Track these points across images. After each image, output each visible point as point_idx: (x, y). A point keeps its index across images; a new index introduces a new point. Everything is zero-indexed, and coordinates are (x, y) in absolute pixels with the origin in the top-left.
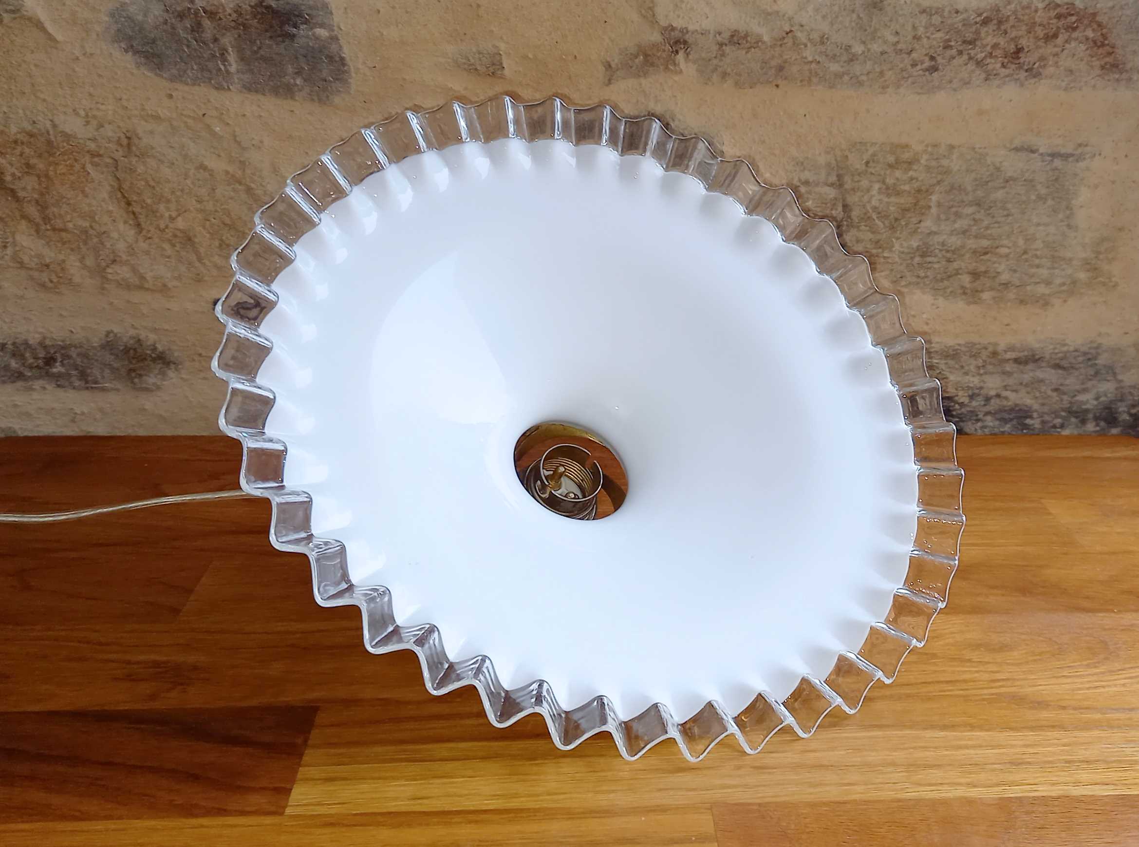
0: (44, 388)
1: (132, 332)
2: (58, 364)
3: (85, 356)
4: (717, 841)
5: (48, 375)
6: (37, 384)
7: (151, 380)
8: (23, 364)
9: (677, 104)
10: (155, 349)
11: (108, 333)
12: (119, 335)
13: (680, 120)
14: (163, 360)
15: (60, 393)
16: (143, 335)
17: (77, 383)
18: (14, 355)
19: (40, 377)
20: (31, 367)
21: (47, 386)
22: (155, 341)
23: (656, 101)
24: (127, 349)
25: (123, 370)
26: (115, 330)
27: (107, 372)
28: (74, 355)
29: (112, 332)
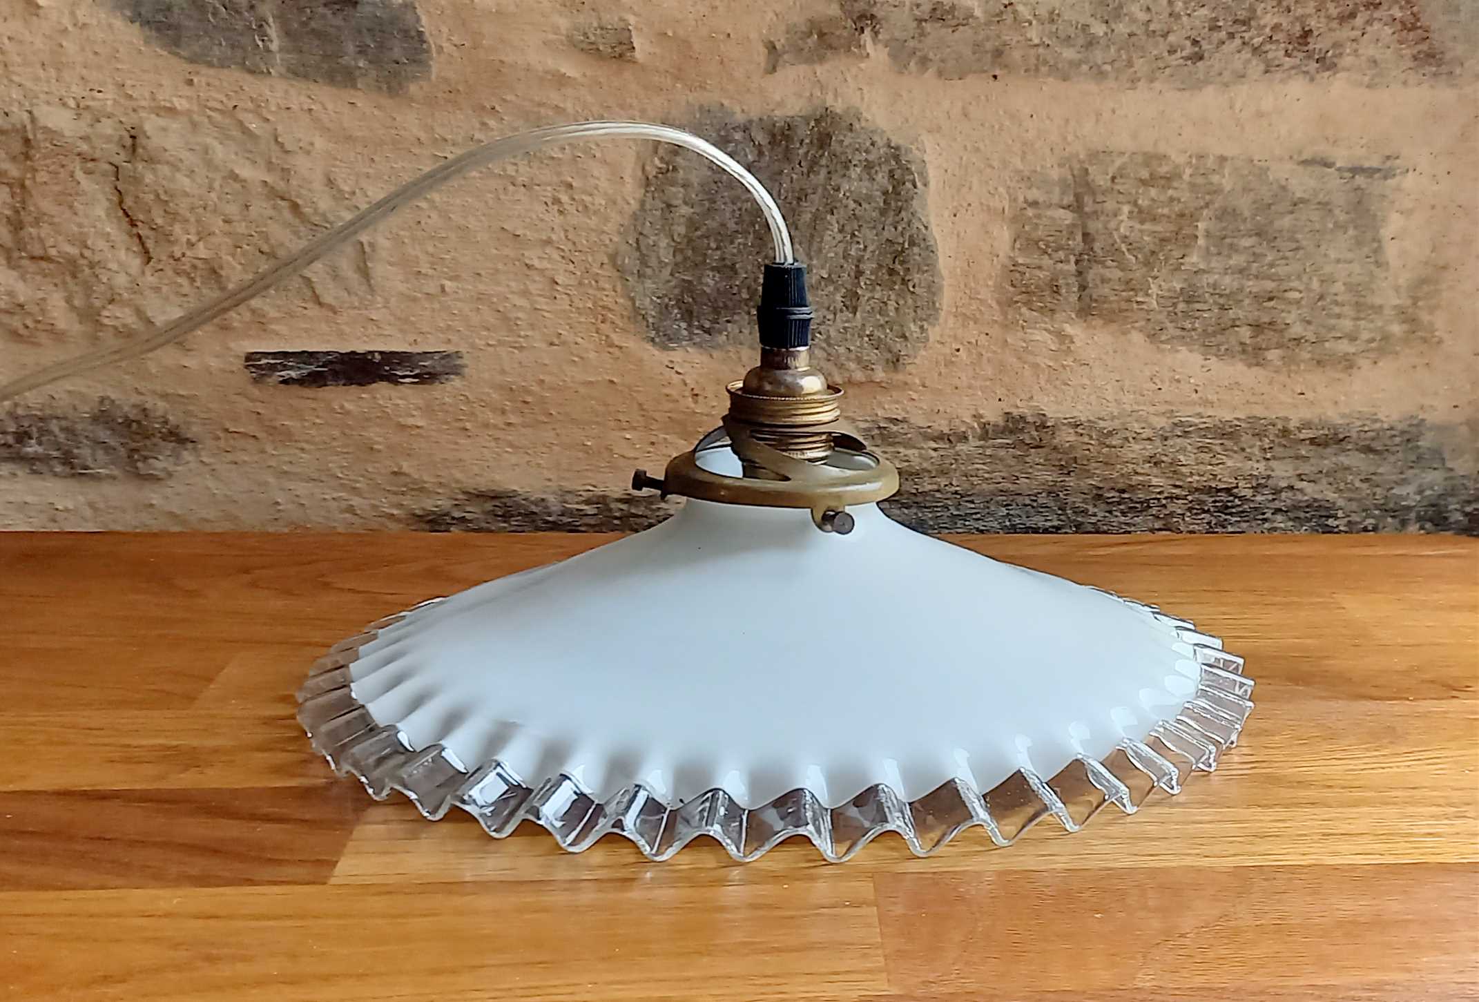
0: (15, 476)
1: (136, 399)
2: (33, 442)
3: (71, 431)
5: (20, 457)
7: (160, 464)
9: (863, 98)
10: (165, 422)
11: (102, 400)
12: (117, 403)
13: (867, 121)
14: (177, 438)
15: (37, 483)
16: (150, 403)
17: (59, 469)
19: (8, 460)
21: (19, 473)
22: (166, 413)
23: (836, 95)
24: (128, 422)
25: (123, 452)
26: (113, 397)
27: (100, 454)
28: (56, 430)
29: (108, 398)
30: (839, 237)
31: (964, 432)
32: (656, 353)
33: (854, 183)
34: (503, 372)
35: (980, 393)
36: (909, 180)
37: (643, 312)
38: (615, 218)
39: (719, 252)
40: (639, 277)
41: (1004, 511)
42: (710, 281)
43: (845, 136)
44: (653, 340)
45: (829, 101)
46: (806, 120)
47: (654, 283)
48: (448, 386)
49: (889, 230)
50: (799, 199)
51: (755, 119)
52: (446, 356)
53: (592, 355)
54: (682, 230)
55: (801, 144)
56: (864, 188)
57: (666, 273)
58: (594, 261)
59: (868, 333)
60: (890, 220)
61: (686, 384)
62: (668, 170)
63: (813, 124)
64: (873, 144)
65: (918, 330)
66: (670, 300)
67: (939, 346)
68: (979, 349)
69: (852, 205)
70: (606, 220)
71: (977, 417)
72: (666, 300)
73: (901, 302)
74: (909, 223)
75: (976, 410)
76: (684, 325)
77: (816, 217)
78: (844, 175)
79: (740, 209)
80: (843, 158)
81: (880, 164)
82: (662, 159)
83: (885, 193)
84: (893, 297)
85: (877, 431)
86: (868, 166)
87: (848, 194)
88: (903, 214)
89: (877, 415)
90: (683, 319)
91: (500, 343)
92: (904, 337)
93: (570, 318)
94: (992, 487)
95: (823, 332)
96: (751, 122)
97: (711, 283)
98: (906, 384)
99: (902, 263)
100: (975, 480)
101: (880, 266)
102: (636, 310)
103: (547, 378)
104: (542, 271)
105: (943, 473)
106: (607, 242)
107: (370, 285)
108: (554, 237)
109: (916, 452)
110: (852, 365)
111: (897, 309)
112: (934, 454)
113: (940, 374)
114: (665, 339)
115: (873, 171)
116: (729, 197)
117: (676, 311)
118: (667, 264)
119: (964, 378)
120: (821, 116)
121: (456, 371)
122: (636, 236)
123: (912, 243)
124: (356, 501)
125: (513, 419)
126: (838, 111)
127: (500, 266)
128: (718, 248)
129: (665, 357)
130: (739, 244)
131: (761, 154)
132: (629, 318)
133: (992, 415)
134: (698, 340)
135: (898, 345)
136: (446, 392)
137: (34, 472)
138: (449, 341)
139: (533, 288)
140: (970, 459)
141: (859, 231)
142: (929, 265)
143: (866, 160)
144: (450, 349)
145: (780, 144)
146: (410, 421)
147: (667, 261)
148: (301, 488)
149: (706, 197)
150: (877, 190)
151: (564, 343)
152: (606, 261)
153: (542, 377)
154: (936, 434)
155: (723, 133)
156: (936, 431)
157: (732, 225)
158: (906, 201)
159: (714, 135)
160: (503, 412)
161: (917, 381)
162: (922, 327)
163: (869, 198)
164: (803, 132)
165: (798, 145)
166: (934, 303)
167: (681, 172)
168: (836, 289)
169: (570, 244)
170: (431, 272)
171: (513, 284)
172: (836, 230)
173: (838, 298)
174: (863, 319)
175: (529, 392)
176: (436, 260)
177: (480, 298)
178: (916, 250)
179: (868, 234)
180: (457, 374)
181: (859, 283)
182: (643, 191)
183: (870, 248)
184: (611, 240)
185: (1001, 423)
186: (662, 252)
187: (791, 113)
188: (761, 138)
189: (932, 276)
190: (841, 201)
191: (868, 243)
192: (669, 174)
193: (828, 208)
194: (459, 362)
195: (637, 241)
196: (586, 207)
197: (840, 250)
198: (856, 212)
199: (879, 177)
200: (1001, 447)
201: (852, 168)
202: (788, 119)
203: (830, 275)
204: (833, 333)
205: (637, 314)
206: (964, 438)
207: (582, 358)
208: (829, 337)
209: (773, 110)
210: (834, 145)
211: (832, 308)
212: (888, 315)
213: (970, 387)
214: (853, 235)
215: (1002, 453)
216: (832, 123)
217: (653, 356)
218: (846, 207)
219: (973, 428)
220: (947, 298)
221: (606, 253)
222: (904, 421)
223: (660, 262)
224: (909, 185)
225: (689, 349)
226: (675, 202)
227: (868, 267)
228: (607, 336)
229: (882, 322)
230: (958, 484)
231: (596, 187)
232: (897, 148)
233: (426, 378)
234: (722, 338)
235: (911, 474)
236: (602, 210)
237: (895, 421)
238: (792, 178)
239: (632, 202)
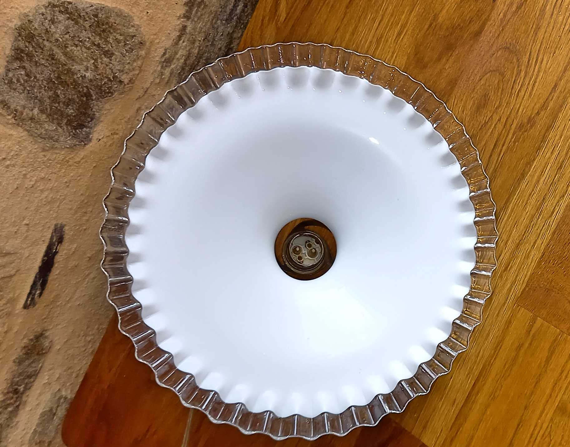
0: (28, 396)
1: (19, 350)
2: (19, 388)
3: (20, 374)
4: (538, 316)
5: (23, 393)
6: (24, 398)
7: (46, 344)
8: (13, 404)
9: (17, 8)
10: (32, 340)
11: (14, 362)
12: (17, 356)
13: (29, 12)
14: (39, 336)
15: (33, 388)
16: (23, 345)
17: (32, 380)
18: (6, 409)
19: (21, 397)
20: (15, 401)
21: (27, 394)
22: (28, 339)
23: (11, 21)
24: (27, 354)
25: (36, 357)
26: (14, 358)
27: (33, 365)
28: (18, 379)
29: (14, 359)
30: (79, 48)
31: (182, 26)
32: (91, 144)
33: (57, 31)
34: (71, 209)
35: (169, 11)
36: (67, 5)
37: (73, 145)
38: (26, 144)
39: (61, 104)
40: (57, 142)
41: (219, 22)
42: (70, 111)
43: (33, 26)
44: (85, 144)
45: (12, 25)
46: (16, 40)
47: (62, 136)
48: (66, 232)
49: (87, 24)
50: (53, 59)
51: (6, 64)
52: (55, 230)
53: (80, 171)
54: (44, 116)
55: (28, 48)
56: (61, 27)
57: (60, 130)
58: (41, 158)
59: (125, 52)
60: (81, 21)
61: (109, 136)
62: (15, 114)
63: (20, 38)
64: (43, 15)
65: (133, 28)
66: (72, 132)
67: (142, 20)
68: (152, 3)
69: (67, 36)
70: (26, 148)
71: (179, 18)
72: (72, 133)
73: (119, 31)
74: (87, 13)
75: (176, 16)
76: (85, 129)
77: (65, 54)
78: (52, 35)
79: (45, 87)
80: (44, 31)
81: (54, 16)
82: (9, 115)
83: (68, 18)
84: (115, 34)
85: (164, 64)
86: (53, 21)
87: (62, 37)
88: (82, 14)
89: (158, 60)
90: (82, 129)
91: (58, 207)
92: (133, 36)
93: (61, 176)
94: (209, 24)
95: (116, 72)
96: (7, 66)
97: (72, 111)
98: (151, 42)
99: (103, 25)
100: (203, 30)
101: (100, 35)
102: (71, 147)
103: (81, 192)
104: (36, 181)
105: (193, 42)
106: (35, 150)
107: (13, 253)
108: (24, 172)
109: (181, 51)
110: (135, 64)
111: (121, 35)
112: (185, 43)
113: (154, 25)
114: (87, 139)
115: (56, 20)
116: (38, 90)
117: (78, 131)
118: (56, 128)
119: (159, 15)
120: (19, 33)
121: (62, 227)
122: (39, 138)
123: (96, 16)
124: (92, 276)
125: (90, 209)
126: (19, 23)
127: (27, 198)
128: (59, 103)
129: (94, 141)
130: (60, 93)
131: (24, 68)
132: (72, 151)
133: (181, 10)
134: (93, 125)
135: (136, 40)
136: (68, 233)
137: (29, 389)
138: (49, 227)
139: (41, 188)
140: (194, 29)
141: (80, 38)
142: (109, 11)
143: (49, 21)
144: (53, 227)
145: (23, 57)
146: (73, 250)
147: (55, 128)
148: (77, 295)
149: (33, 100)
150: (65, 21)
151: (70, 181)
152: (43, 153)
153: (80, 194)
154: (177, 39)
155: (6, 82)
156: (176, 38)
157: (50, 93)
158: (76, 10)
159: (6, 86)
160: (86, 213)
161: (152, 37)
162: (133, 26)
163: (67, 27)
164: (22, 45)
165: (27, 49)
166: (125, 16)
167: (18, 107)
168: (101, 59)
169: (30, 166)
170: (17, 228)
171: (36, 195)
172: (75, 49)
173: (105, 59)
174: (119, 52)
175: (83, 200)
176: (14, 224)
177: (37, 210)
178: (100, 15)
179: (84, 35)
180: (63, 227)
181: (102, 47)
182: (20, 128)
183: (90, 35)
184: (35, 149)
185: (187, 8)
186: (50, 128)
187: (10, 46)
188: (16, 65)
189: (114, 12)
190: (63, 41)
191: (87, 36)
192: (17, 114)
193: (64, 48)
194: (59, 226)
195: (41, 138)
196: (17, 155)
197: (84, 50)
198: (72, 35)
199: (60, 18)
200: (196, 13)
201: (51, 30)
202: (13, 48)
203: (94, 59)
204: (118, 68)
205: (72, 148)
206: (185, 27)
207: (79, 176)
208: (119, 70)
209: (5, 54)
210: (36, 33)
211: (108, 64)
212: (122, 40)
213: (165, 14)
214: (81, 41)
215: (199, 14)
216: (24, 29)
217: (92, 146)
218: (67, 39)
219: (183, 21)
220: (125, 9)
221: (40, 152)
222: (166, 50)
223: (54, 130)
224: (70, 6)
225: (95, 130)
226: (30, 115)
227: (97, 40)
228: (75, 162)
229: (123, 44)
230: (201, 38)
231: (9, 147)
232: (50, 3)
233: (60, 240)
234: (97, 114)
235: (188, 57)
236: (20, 148)
237: (165, 54)
238: (41, 58)
239: (22, 134)
